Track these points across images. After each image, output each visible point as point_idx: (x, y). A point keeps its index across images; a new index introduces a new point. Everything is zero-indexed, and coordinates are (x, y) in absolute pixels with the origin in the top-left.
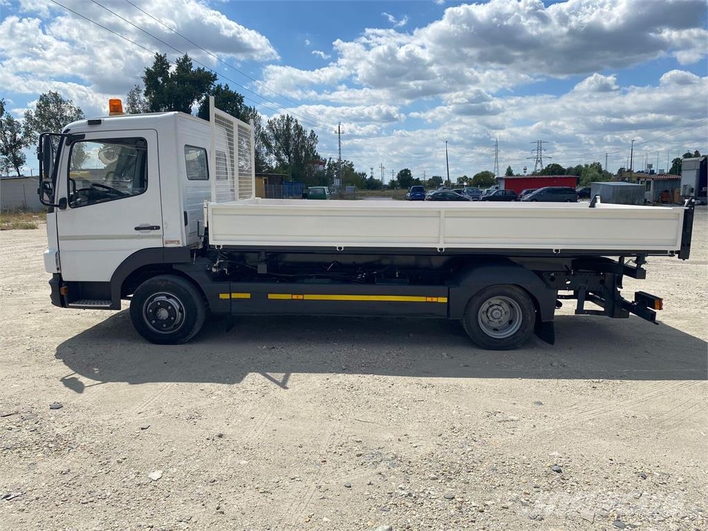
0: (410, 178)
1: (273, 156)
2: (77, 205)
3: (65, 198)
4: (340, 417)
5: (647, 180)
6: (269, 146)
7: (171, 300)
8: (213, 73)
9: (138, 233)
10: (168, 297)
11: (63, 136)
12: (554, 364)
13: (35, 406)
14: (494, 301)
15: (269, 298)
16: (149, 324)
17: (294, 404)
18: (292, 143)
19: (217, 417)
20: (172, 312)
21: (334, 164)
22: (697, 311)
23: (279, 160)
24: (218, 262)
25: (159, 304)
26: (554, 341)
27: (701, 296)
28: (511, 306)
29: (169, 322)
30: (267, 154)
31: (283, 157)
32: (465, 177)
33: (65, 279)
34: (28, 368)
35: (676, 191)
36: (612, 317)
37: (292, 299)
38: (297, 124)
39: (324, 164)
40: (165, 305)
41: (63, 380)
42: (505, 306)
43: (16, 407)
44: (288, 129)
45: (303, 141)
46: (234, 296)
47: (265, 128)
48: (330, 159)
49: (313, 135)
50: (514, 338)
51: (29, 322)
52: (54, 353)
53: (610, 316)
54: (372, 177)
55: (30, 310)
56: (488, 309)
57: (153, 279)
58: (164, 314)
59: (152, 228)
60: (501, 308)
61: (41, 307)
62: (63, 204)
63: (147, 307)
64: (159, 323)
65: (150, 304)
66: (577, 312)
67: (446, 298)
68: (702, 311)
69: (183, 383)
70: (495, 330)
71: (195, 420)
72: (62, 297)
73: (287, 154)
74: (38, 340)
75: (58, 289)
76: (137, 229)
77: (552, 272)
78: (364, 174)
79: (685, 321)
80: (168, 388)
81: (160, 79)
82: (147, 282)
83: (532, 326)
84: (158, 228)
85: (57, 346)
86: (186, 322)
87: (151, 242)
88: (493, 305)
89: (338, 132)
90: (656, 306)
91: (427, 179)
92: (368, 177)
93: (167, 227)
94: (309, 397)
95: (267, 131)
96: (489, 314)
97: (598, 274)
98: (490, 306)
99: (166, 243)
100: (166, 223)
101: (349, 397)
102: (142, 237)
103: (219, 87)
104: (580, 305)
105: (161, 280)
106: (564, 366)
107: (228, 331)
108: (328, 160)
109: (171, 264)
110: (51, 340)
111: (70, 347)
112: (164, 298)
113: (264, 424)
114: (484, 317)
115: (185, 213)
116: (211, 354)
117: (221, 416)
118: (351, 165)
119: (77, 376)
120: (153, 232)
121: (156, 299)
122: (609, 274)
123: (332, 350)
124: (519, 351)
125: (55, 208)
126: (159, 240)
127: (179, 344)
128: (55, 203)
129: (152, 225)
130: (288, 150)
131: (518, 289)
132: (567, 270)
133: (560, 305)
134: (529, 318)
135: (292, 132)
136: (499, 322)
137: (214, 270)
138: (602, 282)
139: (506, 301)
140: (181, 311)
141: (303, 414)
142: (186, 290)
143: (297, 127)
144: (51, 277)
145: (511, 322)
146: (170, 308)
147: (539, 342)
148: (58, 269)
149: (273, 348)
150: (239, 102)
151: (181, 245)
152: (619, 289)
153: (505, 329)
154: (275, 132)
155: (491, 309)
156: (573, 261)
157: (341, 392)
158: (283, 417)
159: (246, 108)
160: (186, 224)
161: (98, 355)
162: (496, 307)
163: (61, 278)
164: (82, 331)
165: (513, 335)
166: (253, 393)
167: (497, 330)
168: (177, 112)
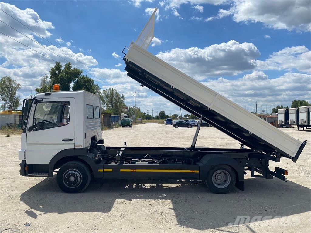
0: (164, 115)
1: (105, 105)
2: (36, 130)
3: (31, 127)
4: (161, 227)
5: (264, 117)
6: (103, 101)
7: (76, 173)
8: (81, 70)
9: (63, 142)
10: (75, 171)
11: (33, 100)
12: (246, 200)
13: (18, 225)
14: (218, 172)
15: (121, 171)
16: (65, 184)
17: (139, 221)
18: (114, 99)
19: (105, 228)
20: (76, 178)
21: (132, 109)
22: (298, 175)
23: (108, 106)
24: (98, 155)
25: (71, 174)
26: (244, 190)
27: (298, 168)
28: (225, 174)
29: (74, 182)
30: (102, 104)
31: (110, 105)
32: (188, 115)
33: (28, 163)
34: (9, 206)
35: (276, 122)
36: (266, 178)
37: (131, 172)
38: (116, 92)
39: (127, 108)
40: (73, 175)
41: (26, 212)
42: (222, 173)
43: (8, 226)
44: (112, 94)
45: (119, 99)
46: (105, 170)
47: (102, 93)
48: (130, 106)
49: (123, 96)
50: (227, 189)
51: (4, 183)
52: (20, 198)
53: (265, 178)
54: (148, 114)
55: (4, 177)
56: (216, 176)
57: (68, 163)
58: (72, 179)
59: (70, 140)
60: (221, 175)
61: (9, 175)
62: (30, 129)
63: (65, 176)
64: (70, 183)
65: (67, 174)
66: (251, 176)
67: (199, 171)
68: (300, 175)
69: (85, 213)
70: (219, 185)
71: (96, 230)
72: (25, 171)
73: (112, 104)
74: (11, 192)
75: (24, 168)
76: (63, 140)
77: (240, 159)
78: (145, 113)
79: (295, 179)
80: (79, 215)
81: (57, 72)
82: (65, 164)
83: (235, 183)
84: (73, 140)
85: (21, 195)
86: (83, 182)
87: (69, 146)
88: (218, 174)
89: (134, 95)
90: (285, 173)
91: (171, 115)
92: (146, 114)
93: (76, 140)
94: (144, 218)
95: (103, 95)
96: (216, 178)
97: (259, 160)
98: (217, 174)
99: (76, 146)
100: (76, 138)
101: (162, 217)
102: (65, 144)
103: (83, 76)
104: (253, 173)
105: (72, 163)
106: (251, 201)
107: (101, 187)
108: (129, 107)
109: (77, 156)
110: (17, 192)
111: (27, 195)
112: (73, 172)
113: (128, 231)
114: (214, 179)
115: (85, 133)
116: (94, 198)
117: (107, 228)
118: (139, 109)
119: (32, 210)
120: (70, 142)
121: (69, 172)
122: (264, 160)
123: (149, 195)
124: (230, 194)
125: (26, 131)
126: (73, 145)
127: (78, 193)
128: (27, 129)
129: (70, 139)
130: (112, 103)
131: (228, 166)
132: (246, 158)
133: (245, 173)
134: (234, 179)
135: (114, 95)
136: (221, 181)
137: (96, 159)
138: (261, 163)
139: (223, 172)
140: (80, 177)
141: (144, 226)
142: (83, 168)
143: (116, 93)
144: (20, 162)
145: (225, 181)
146: (75, 176)
147: (238, 190)
148: (25, 158)
149: (122, 194)
150: (92, 82)
151: (82, 148)
152: (268, 166)
153: (223, 184)
154: (107, 95)
155: (217, 176)
156: (248, 154)
157: (158, 215)
158: (135, 227)
159: (94, 85)
160: (85, 138)
161: (41, 199)
162: (219, 174)
163: (26, 163)
164: (31, 187)
165: (227, 187)
166: (119, 216)
167: (220, 185)
168: (84, 91)
